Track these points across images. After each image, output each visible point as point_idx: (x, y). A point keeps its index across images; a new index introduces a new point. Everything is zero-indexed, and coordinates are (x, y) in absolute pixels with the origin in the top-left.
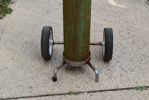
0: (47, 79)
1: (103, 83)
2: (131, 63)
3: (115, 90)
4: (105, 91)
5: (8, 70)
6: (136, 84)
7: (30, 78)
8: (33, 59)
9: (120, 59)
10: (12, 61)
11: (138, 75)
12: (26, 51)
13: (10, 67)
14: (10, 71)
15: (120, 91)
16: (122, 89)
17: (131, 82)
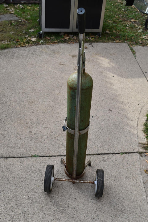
0: (95, 167)
1: (58, 161)
2: (32, 178)
3: (51, 156)
4: (58, 156)
5: (125, 176)
6: (37, 159)
7: (106, 168)
8: (109, 187)
9: (39, 184)
10: (126, 186)
11: (32, 167)
12: (118, 199)
13: (125, 179)
14: (123, 175)
15: (49, 155)
16: (47, 156)
17: (39, 161)
